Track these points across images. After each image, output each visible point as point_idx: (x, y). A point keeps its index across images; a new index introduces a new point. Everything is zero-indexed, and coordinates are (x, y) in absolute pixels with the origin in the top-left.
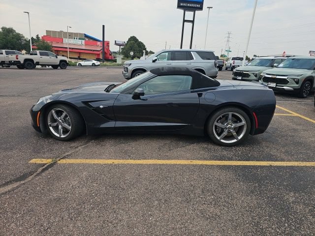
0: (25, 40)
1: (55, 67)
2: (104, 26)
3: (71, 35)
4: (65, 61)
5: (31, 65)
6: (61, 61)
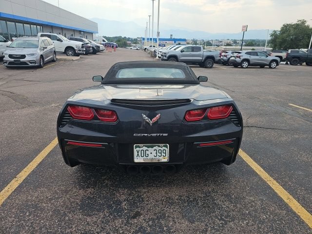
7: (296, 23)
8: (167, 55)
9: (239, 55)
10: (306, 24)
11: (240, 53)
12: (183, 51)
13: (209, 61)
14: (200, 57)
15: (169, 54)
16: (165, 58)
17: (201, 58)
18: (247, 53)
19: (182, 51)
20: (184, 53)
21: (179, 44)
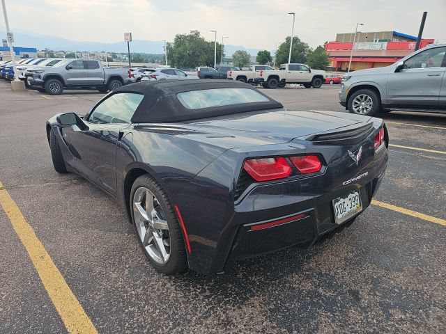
0: (310, 51)
1: (308, 85)
2: (425, 14)
3: (368, 37)
4: (321, 77)
5: (275, 83)
6: (316, 77)
7: (190, 34)
8: (43, 75)
9: (154, 74)
10: (201, 37)
11: (154, 71)
12: (71, 68)
13: (115, 82)
14: (100, 77)
15: (45, 73)
16: (37, 80)
17: (103, 79)
18: (163, 71)
19: (67, 68)
20: (71, 71)
21: (27, 57)
